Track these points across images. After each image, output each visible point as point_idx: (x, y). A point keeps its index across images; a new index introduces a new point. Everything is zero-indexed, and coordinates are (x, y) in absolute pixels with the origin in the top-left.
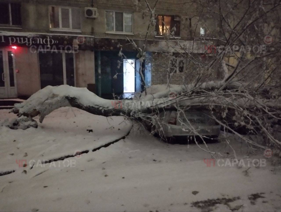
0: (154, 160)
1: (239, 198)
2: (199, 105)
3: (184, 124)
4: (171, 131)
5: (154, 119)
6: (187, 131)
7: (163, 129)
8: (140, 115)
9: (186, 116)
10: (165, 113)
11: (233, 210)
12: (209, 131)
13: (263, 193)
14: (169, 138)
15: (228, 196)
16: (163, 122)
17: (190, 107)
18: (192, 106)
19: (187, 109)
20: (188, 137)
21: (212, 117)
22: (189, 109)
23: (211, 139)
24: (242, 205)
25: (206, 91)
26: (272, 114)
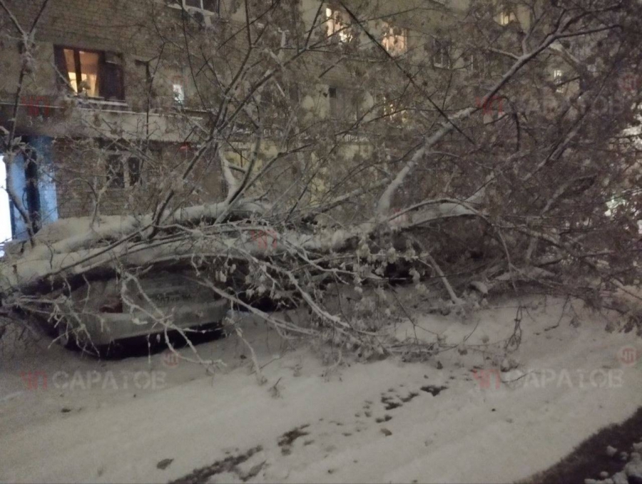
0: (65, 411)
1: (259, 449)
2: (173, 260)
3: (137, 307)
4: (108, 329)
5: (60, 305)
6: (146, 322)
7: (87, 326)
8: (18, 299)
9: (143, 288)
10: (89, 286)
11: (245, 479)
12: (201, 315)
13: (307, 426)
14: (103, 348)
15: (237, 450)
16: (85, 311)
17: (151, 267)
18: (156, 264)
19: (145, 271)
20: (149, 336)
21: (205, 282)
22: (150, 271)
23: (202, 333)
24: (263, 461)
25: (183, 228)
26: (315, 263)
